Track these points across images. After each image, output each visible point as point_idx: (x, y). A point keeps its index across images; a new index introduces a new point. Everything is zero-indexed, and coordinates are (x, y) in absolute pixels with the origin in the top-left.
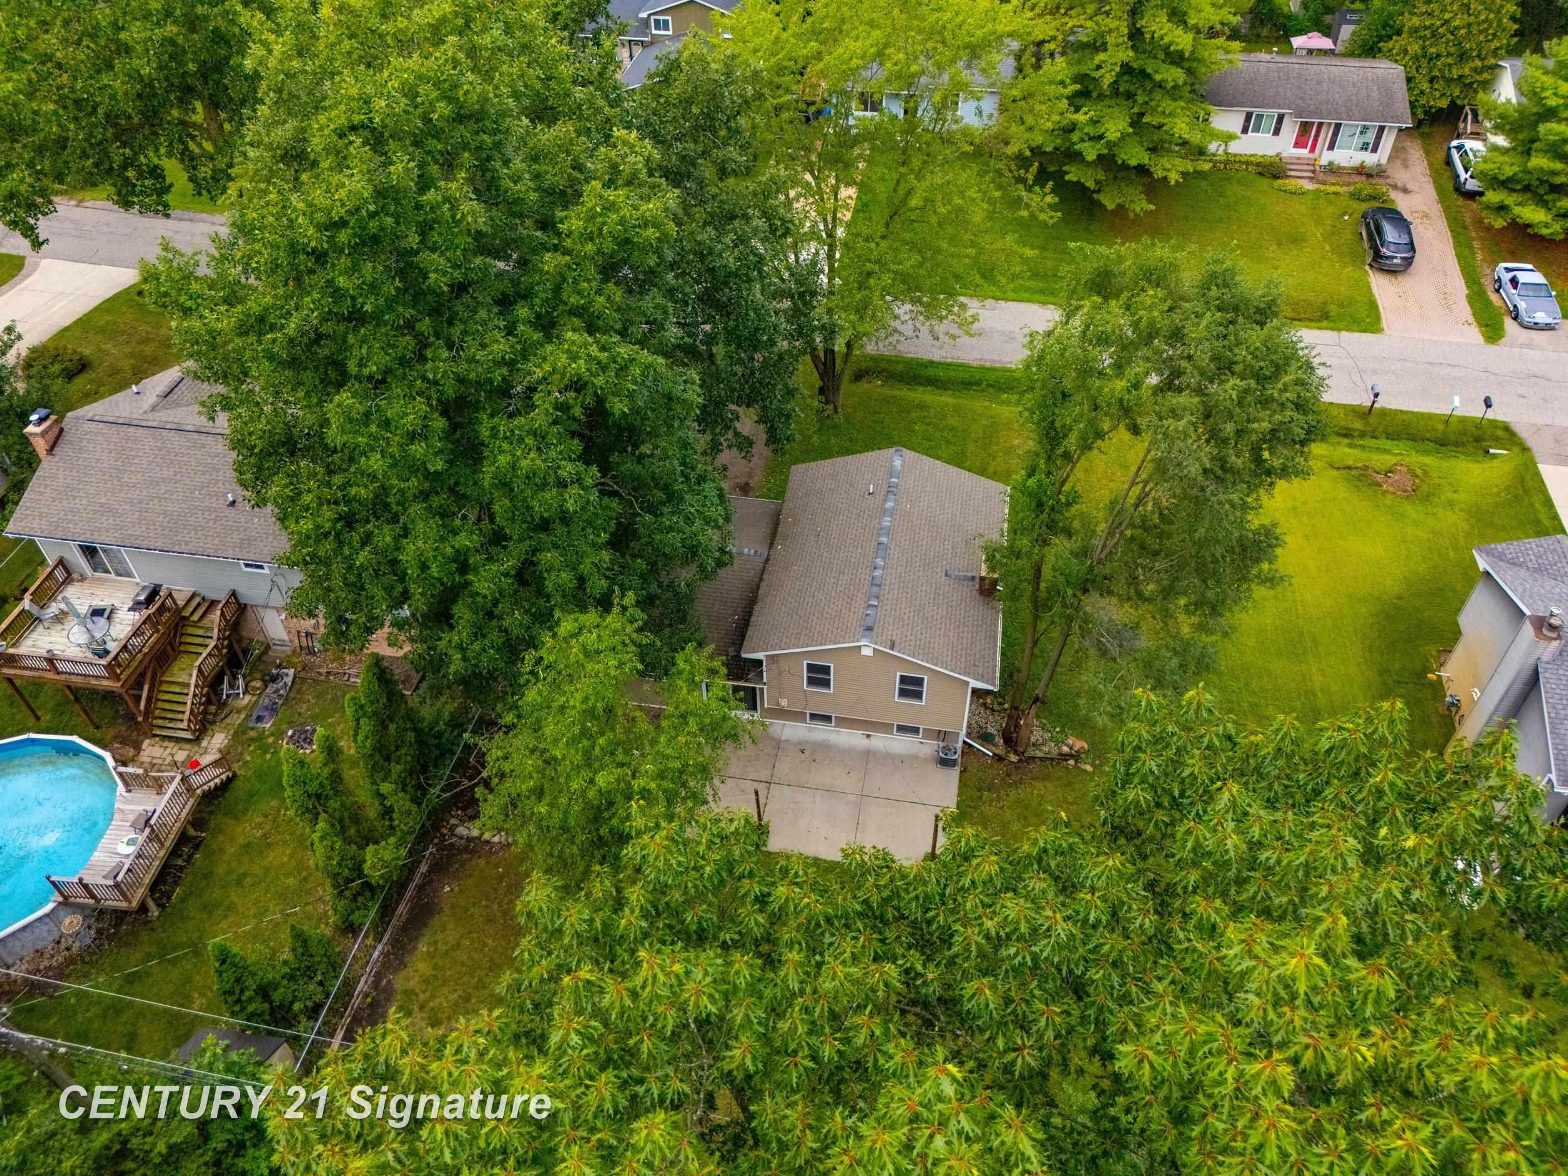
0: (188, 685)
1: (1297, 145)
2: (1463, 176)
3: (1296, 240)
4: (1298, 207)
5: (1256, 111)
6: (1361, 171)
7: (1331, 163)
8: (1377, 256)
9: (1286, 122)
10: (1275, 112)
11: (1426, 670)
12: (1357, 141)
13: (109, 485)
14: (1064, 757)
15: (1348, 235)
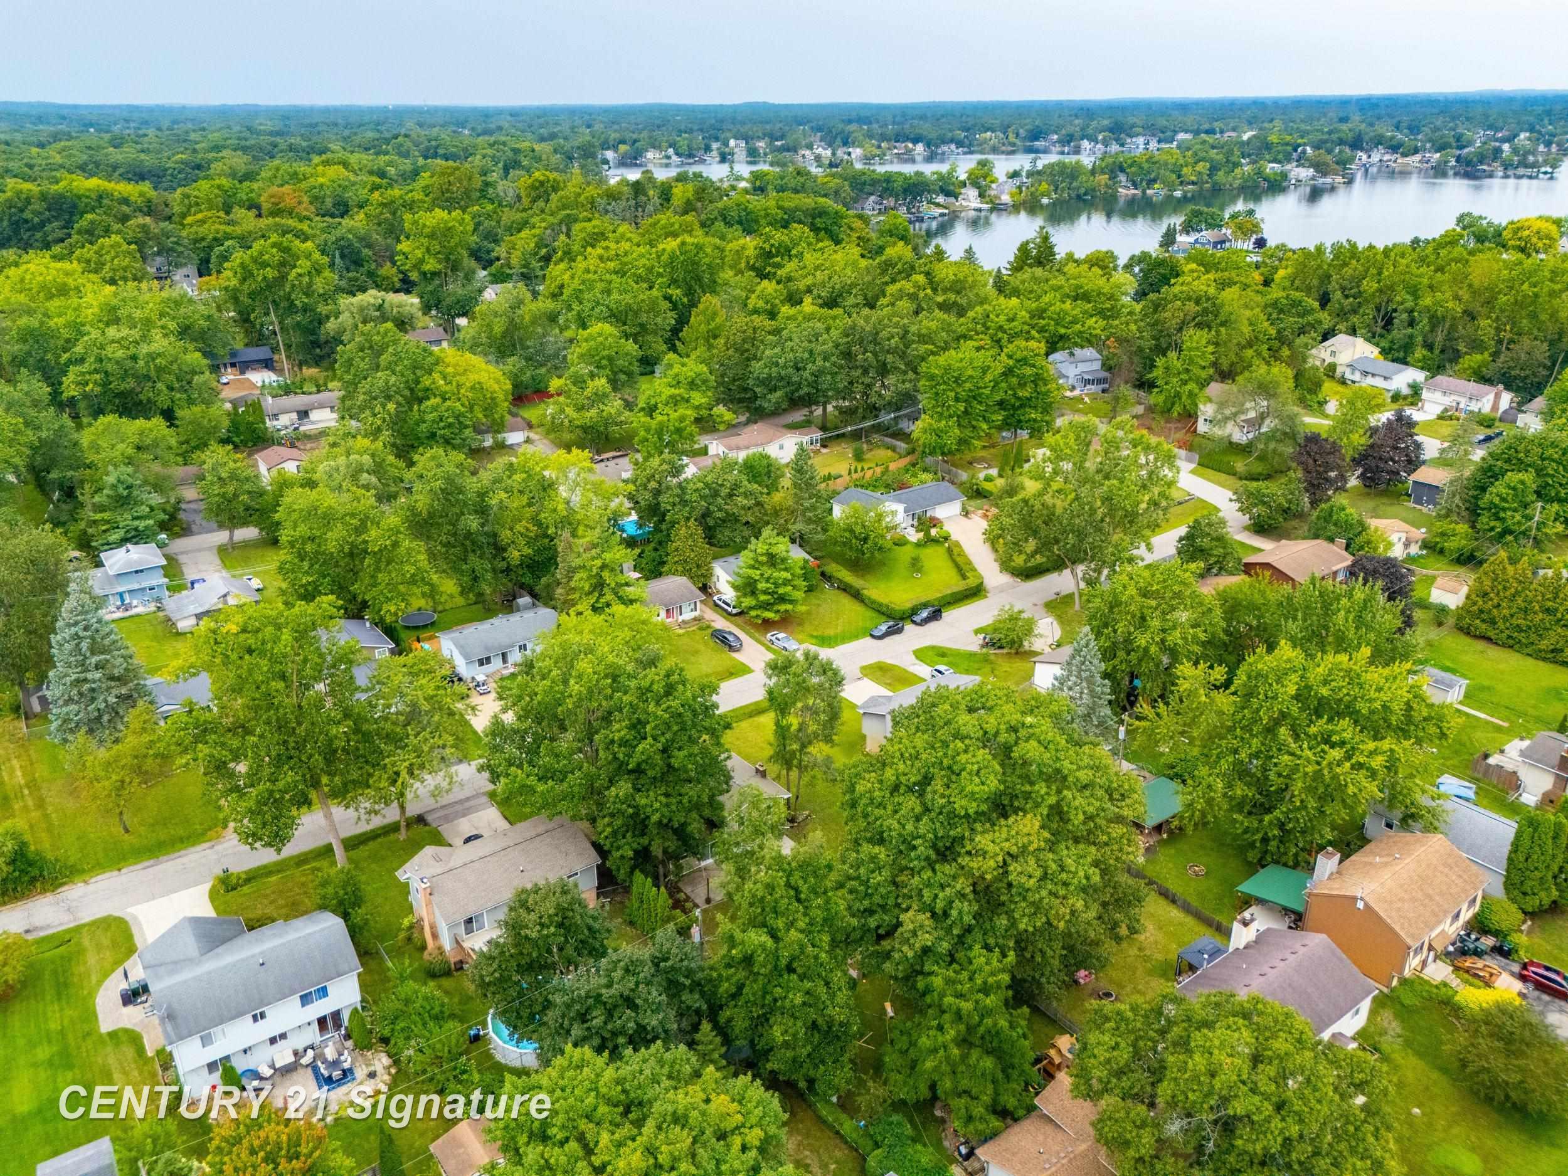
1: (668, 617)
2: (729, 609)
4: (685, 640)
7: (684, 620)
8: (730, 646)
9: (661, 610)
12: (689, 608)
14: (807, 817)
15: (712, 644)
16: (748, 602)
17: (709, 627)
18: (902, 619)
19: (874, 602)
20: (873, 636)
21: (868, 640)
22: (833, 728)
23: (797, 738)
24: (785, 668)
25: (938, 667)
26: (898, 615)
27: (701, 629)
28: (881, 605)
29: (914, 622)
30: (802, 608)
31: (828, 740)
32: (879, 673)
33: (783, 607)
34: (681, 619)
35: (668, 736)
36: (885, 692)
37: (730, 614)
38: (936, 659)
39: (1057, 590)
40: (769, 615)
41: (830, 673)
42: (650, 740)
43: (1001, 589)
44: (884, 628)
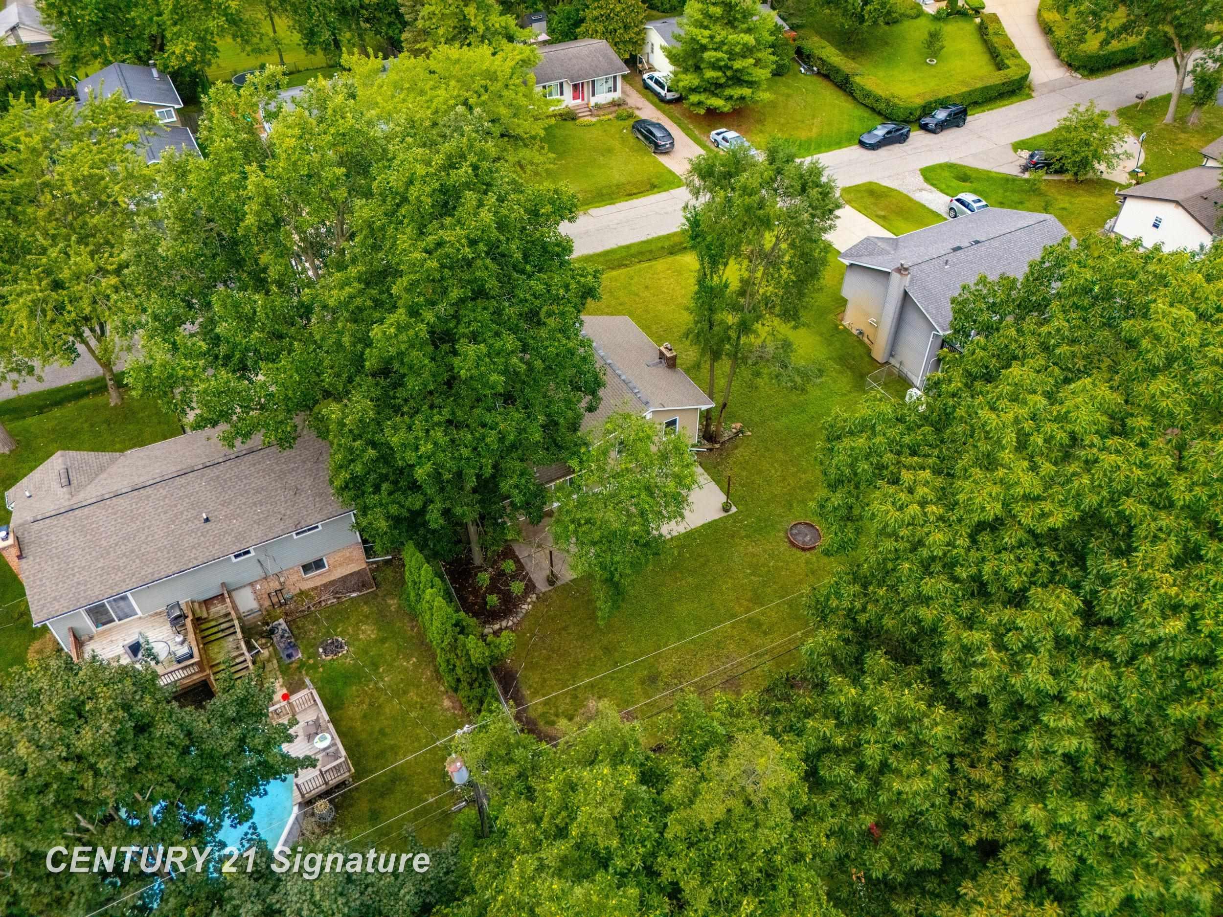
0: (243, 654)
1: (575, 98)
2: (663, 93)
3: (610, 150)
4: (596, 132)
5: (547, 84)
6: (614, 104)
7: (596, 104)
8: (657, 146)
9: (565, 85)
10: (558, 82)
11: (837, 326)
12: (605, 87)
13: (94, 553)
14: (737, 434)
15: (632, 140)
16: (690, 80)
17: (630, 116)
18: (907, 121)
19: (868, 94)
20: (862, 144)
21: (855, 151)
22: (801, 295)
23: (735, 308)
24: (729, 175)
25: (961, 196)
26: (902, 115)
27: (619, 118)
28: (878, 99)
29: (925, 128)
30: (765, 96)
31: (790, 314)
32: (869, 201)
33: (737, 92)
34: (593, 101)
35: (442, 308)
36: (877, 231)
37: (663, 100)
38: (955, 183)
39: (1138, 92)
40: (717, 102)
41: (814, 192)
42: (401, 315)
43: (1053, 88)
44: (880, 132)
